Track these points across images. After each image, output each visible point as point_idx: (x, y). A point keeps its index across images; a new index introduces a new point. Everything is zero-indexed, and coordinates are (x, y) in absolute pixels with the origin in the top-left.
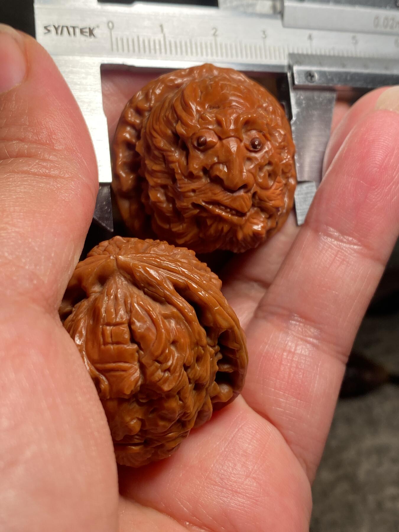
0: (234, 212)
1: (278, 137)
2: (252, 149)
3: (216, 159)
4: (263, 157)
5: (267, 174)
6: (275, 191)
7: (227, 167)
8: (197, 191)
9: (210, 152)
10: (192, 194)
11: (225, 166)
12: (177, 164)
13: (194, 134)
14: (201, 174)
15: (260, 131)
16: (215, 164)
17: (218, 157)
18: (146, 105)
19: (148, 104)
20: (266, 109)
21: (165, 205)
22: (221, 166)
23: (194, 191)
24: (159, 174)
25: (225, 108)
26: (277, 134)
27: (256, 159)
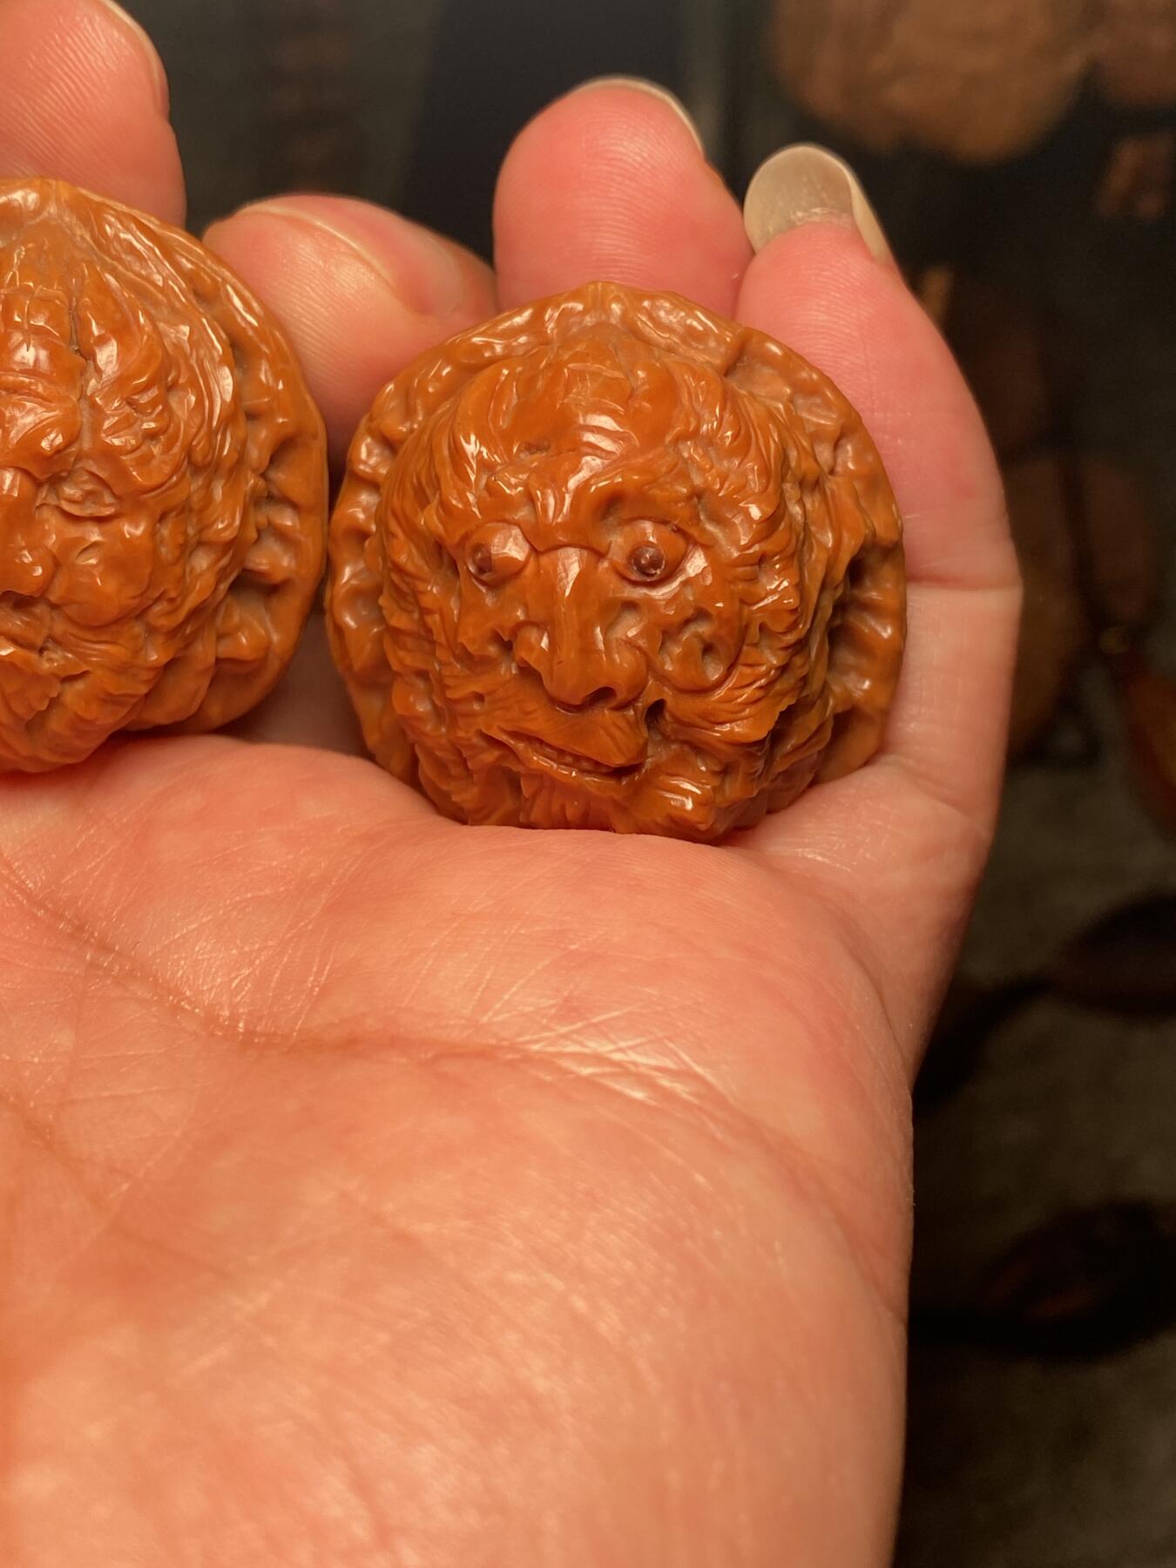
0: (585, 765)
1: (740, 529)
2: (635, 576)
3: (520, 614)
4: (675, 598)
5: (698, 646)
6: (737, 693)
7: (549, 637)
8: (487, 699)
9: (509, 590)
10: (476, 707)
11: (546, 634)
12: (437, 617)
13: (466, 537)
14: (492, 650)
15: (661, 521)
16: (521, 625)
17: (526, 607)
18: (401, 428)
19: (408, 424)
20: (710, 441)
21: (429, 728)
22: (533, 634)
23: (480, 698)
24: (410, 642)
25: (561, 453)
26: (737, 521)
27: (651, 603)
